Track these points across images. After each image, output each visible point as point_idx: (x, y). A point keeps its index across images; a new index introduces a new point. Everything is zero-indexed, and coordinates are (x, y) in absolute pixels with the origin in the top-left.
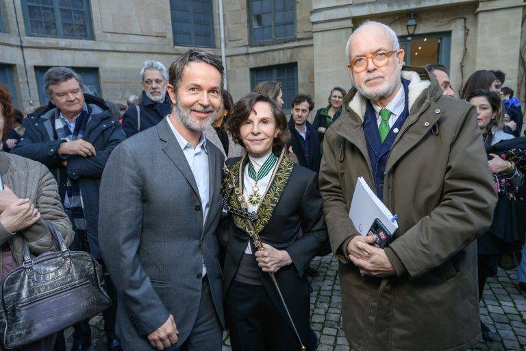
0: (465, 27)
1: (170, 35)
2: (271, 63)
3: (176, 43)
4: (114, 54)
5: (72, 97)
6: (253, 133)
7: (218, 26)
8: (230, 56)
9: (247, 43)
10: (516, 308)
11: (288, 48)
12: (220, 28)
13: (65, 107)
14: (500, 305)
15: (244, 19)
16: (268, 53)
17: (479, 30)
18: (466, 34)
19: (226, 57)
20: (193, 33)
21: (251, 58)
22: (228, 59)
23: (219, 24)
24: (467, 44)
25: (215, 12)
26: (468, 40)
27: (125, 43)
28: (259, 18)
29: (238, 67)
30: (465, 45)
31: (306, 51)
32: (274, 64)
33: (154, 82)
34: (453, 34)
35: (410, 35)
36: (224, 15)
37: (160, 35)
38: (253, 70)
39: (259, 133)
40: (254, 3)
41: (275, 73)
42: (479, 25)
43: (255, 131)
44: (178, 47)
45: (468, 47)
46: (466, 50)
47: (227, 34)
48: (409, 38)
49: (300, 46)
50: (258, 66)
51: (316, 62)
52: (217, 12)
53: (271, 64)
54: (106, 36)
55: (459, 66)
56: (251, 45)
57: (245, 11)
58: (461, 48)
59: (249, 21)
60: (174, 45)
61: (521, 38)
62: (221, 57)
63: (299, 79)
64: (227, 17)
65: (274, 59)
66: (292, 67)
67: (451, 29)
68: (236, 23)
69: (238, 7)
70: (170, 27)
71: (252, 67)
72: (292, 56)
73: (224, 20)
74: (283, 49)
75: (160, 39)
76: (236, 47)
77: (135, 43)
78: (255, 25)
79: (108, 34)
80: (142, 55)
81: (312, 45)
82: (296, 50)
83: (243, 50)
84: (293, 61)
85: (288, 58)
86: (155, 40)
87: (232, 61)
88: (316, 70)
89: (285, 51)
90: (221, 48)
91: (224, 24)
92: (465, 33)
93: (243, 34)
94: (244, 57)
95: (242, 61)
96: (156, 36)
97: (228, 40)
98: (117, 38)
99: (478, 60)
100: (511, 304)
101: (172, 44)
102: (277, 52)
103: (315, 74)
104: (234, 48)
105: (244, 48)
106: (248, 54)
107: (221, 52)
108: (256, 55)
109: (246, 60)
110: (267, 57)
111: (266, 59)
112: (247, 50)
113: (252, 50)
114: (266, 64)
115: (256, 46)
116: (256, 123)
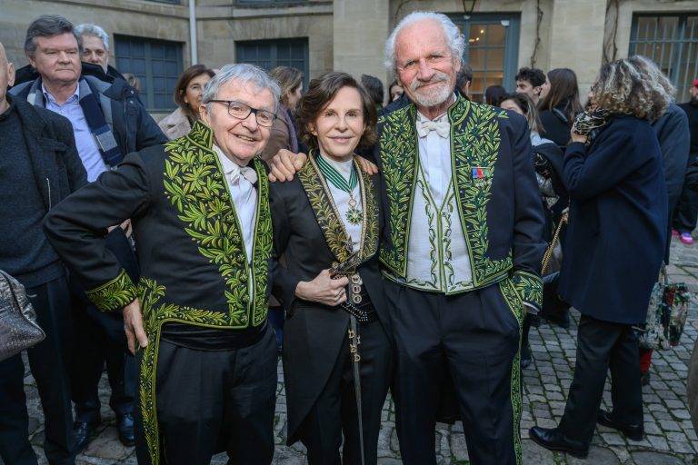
0: (538, 8)
2: (269, 36)
5: (65, 57)
6: (338, 129)
8: (204, 19)
9: (231, 2)
10: (560, 346)
11: (295, 15)
13: (53, 72)
14: (544, 344)
16: (264, 20)
17: (555, 16)
18: (540, 19)
19: (197, 19)
21: (237, 25)
22: (201, 23)
24: (540, 32)
26: (541, 27)
29: (216, 38)
30: (538, 34)
31: (322, 23)
32: (272, 37)
33: (94, 53)
34: (523, 16)
35: (467, 13)
38: (239, 44)
39: (346, 129)
41: (274, 52)
42: (555, 9)
43: (342, 126)
45: (541, 37)
46: (539, 40)
48: (467, 17)
49: (312, 14)
50: (246, 38)
51: (337, 39)
55: (530, 62)
58: (533, 38)
61: (605, 31)
63: (311, 63)
65: (273, 29)
66: (300, 44)
67: (521, 9)
71: (239, 39)
72: (300, 26)
74: (288, 16)
76: (214, 6)
81: (332, 14)
82: (308, 18)
83: (224, 12)
84: (302, 35)
85: (295, 30)
87: (205, 28)
88: (337, 52)
89: (290, 18)
90: (188, 6)
92: (539, 17)
94: (226, 23)
95: (223, 28)
99: (553, 55)
100: (557, 343)
102: (278, 20)
103: (335, 58)
104: (210, 6)
105: (226, 9)
106: (232, 19)
107: (189, 11)
108: (245, 21)
109: (229, 27)
110: (262, 26)
111: (260, 28)
112: (232, 12)
113: (238, 13)
114: (261, 36)
115: (245, 7)
116: (342, 114)
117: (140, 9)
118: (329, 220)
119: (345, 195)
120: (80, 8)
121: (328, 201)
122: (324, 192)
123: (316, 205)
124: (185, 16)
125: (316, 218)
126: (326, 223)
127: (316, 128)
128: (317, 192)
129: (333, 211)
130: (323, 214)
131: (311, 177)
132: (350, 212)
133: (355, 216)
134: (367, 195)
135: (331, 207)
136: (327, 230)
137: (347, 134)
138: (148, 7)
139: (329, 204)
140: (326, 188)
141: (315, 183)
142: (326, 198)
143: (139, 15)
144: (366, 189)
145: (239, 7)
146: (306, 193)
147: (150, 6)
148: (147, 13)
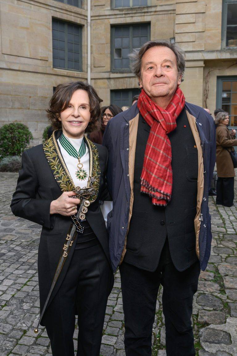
1: (51, 60)
3: (54, 66)
4: (9, 71)
6: (73, 116)
7: (86, 55)
8: (95, 79)
9: (109, 70)
12: (87, 56)
15: (108, 51)
16: (127, 79)
19: (91, 79)
20: (66, 59)
21: (112, 82)
22: (93, 81)
23: (87, 53)
25: (84, 43)
27: (18, 63)
28: (119, 51)
29: (100, 88)
32: (130, 88)
36: (91, 46)
37: (44, 59)
38: (112, 91)
39: (79, 116)
40: (116, 39)
41: (130, 94)
43: (76, 114)
44: (55, 69)
47: (92, 61)
50: (117, 88)
52: (86, 44)
53: (128, 88)
54: (4, 57)
56: (112, 71)
57: (109, 45)
59: (111, 53)
60: (53, 68)
62: (87, 79)
64: (94, 49)
65: (131, 84)
68: (101, 54)
69: (103, 41)
70: (51, 54)
71: (113, 88)
73: (91, 50)
75: (44, 62)
76: (100, 72)
77: (24, 64)
78: (116, 57)
79: (6, 56)
80: (30, 74)
83: (106, 75)
86: (39, 62)
87: (95, 83)
90: (87, 72)
91: (91, 53)
93: (106, 63)
94: (106, 81)
95: (104, 83)
96: (41, 60)
97: (94, 66)
98: (12, 59)
101: (52, 66)
104: (98, 72)
105: (107, 73)
106: (110, 78)
107: (87, 75)
108: (116, 80)
109: (108, 83)
110: (125, 82)
111: (124, 83)
112: (110, 75)
113: (113, 75)
114: (124, 87)
115: (117, 73)
116: (76, 107)
117: (66, 75)
118: (62, 176)
119: (74, 160)
120: (39, 75)
121: (61, 164)
122: (58, 158)
123: (53, 167)
124: (86, 77)
125: (53, 175)
126: (60, 178)
127: (60, 116)
128: (54, 158)
129: (64, 170)
130: (57, 172)
131: (50, 147)
132: (78, 172)
133: (82, 174)
134: (93, 162)
135: (63, 168)
136: (61, 183)
137: (79, 119)
138: (69, 73)
139: (62, 166)
140: (60, 155)
141: (53, 152)
142: (60, 162)
143: (65, 78)
144: (93, 158)
145: (113, 73)
146: (47, 160)
147: (70, 72)
148: (69, 77)
